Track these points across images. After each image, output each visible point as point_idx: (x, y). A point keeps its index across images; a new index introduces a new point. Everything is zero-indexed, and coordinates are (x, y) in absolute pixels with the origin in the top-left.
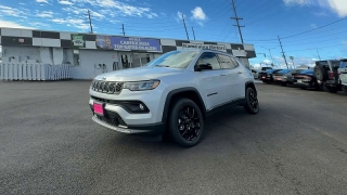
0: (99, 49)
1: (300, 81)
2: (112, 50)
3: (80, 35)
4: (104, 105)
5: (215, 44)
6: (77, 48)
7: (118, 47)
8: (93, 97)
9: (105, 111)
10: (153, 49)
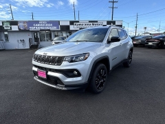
0: (20, 31)
1: (150, 44)
2: (29, 31)
3: (7, 21)
4: (47, 73)
5: (97, 22)
6: (6, 31)
7: (32, 29)
8: (36, 66)
9: (48, 76)
10: (54, 28)
